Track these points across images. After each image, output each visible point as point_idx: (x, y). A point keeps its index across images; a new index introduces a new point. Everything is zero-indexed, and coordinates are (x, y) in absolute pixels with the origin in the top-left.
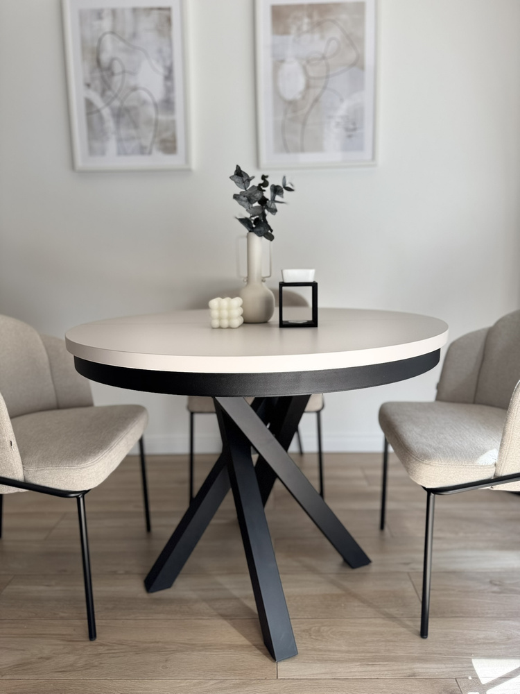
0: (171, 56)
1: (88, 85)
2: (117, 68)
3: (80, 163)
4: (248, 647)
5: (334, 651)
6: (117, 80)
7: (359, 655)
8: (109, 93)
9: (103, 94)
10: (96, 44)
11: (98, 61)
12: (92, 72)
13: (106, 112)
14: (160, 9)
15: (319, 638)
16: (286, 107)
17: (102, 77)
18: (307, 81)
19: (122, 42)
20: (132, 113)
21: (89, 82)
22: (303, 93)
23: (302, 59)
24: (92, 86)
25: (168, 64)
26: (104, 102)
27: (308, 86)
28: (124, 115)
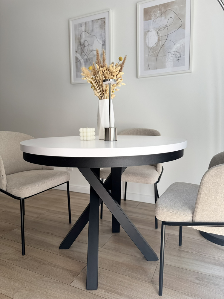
0: (105, 36)
1: (77, 52)
2: (86, 44)
3: (73, 81)
6: (86, 48)
8: (83, 54)
9: (81, 54)
10: (80, 36)
11: (80, 42)
12: (78, 47)
13: (82, 61)
14: (101, 19)
16: (149, 50)
17: (81, 48)
18: (158, 38)
19: (88, 34)
20: (90, 60)
21: (77, 50)
22: (157, 43)
23: (157, 29)
24: (78, 52)
25: (104, 40)
26: (82, 57)
27: (159, 40)
28: (88, 61)
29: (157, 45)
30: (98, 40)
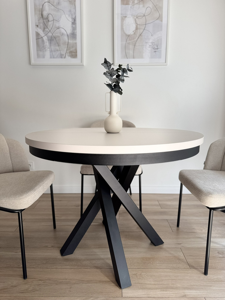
0: (75, 13)
1: (37, 26)
2: (51, 18)
3: (33, 62)
4: (109, 282)
5: (148, 284)
6: (50, 23)
7: (160, 286)
8: (47, 30)
9: (44, 30)
10: (41, 7)
11: (42, 15)
12: (39, 21)
13: (45, 38)
15: (141, 278)
16: (127, 38)
17: (44, 22)
18: (136, 26)
19: (53, 7)
20: (57, 39)
21: (38, 24)
22: (134, 31)
23: (134, 16)
24: (39, 26)
25: (74, 17)
26: (45, 34)
27: (137, 29)
28: (53, 40)
29: (135, 33)
30: (67, 16)
